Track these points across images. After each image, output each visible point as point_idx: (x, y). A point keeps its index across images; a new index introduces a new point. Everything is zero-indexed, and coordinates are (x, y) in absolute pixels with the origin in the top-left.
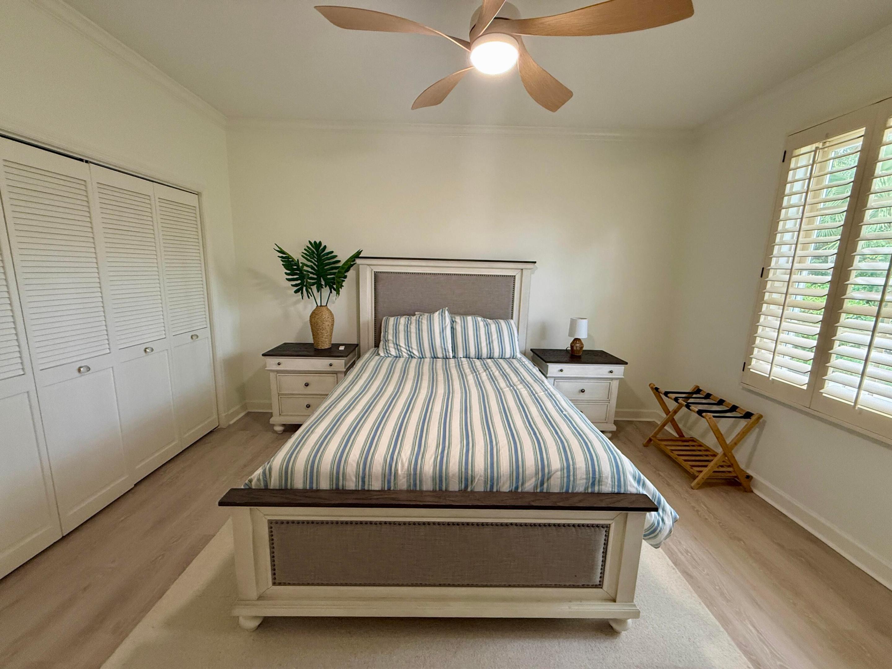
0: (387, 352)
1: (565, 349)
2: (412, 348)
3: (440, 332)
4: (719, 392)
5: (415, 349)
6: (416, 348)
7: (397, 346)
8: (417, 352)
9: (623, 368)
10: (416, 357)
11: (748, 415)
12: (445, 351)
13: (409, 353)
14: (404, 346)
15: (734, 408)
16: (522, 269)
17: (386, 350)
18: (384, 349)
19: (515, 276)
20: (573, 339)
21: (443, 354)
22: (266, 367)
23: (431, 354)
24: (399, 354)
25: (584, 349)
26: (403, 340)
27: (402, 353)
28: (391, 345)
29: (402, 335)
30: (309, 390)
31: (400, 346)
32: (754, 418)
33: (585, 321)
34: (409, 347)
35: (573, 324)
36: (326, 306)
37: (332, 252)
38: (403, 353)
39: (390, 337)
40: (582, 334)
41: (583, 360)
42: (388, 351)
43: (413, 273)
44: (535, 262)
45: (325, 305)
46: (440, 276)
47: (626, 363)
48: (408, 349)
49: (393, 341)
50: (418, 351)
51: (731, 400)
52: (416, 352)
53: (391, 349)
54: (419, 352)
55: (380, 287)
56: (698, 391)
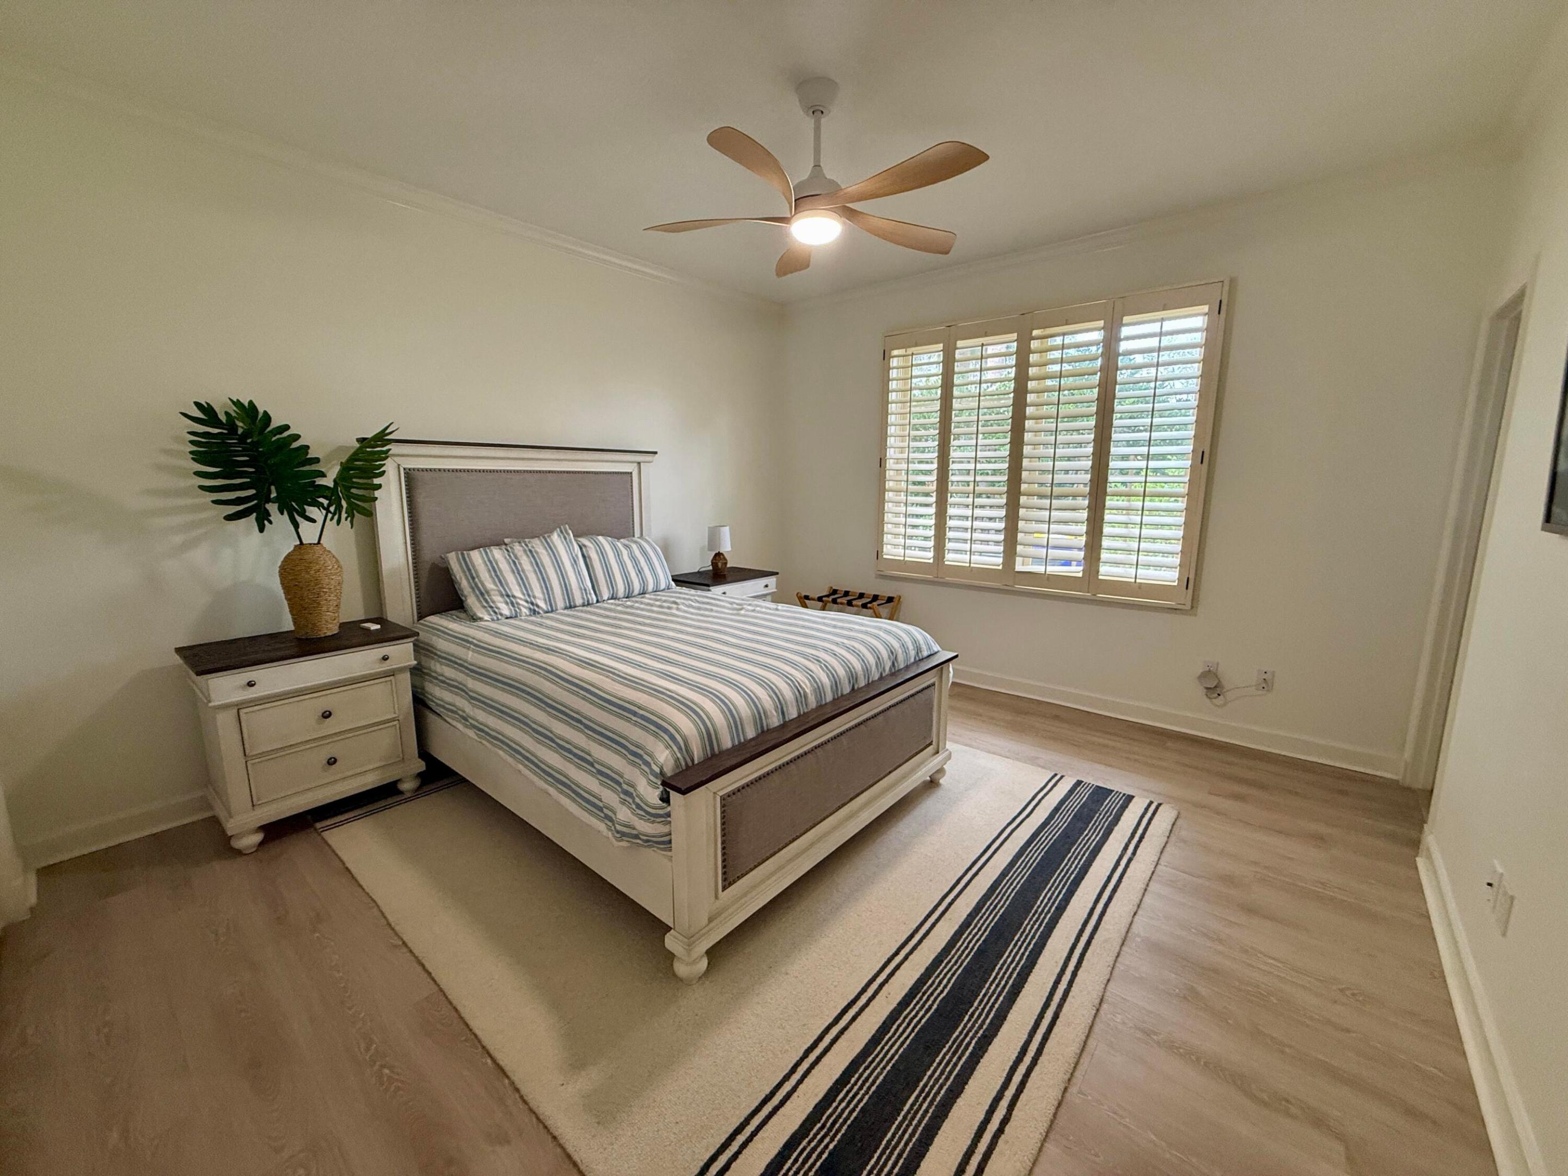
0: (495, 613)
1: (696, 571)
2: (535, 597)
3: (572, 565)
4: (856, 588)
5: (539, 599)
6: (541, 596)
7: (509, 597)
8: (543, 602)
9: (775, 579)
10: (541, 612)
11: (890, 600)
12: (586, 594)
13: (532, 607)
14: (522, 596)
15: (875, 598)
16: (639, 463)
17: (491, 607)
18: (484, 607)
19: (631, 473)
20: (713, 554)
21: (583, 599)
22: (210, 701)
23: (565, 602)
24: (515, 610)
25: (728, 566)
26: (517, 587)
27: (520, 610)
28: (497, 598)
29: (511, 579)
30: (331, 726)
31: (514, 597)
32: (896, 600)
33: (727, 528)
34: (529, 596)
35: (713, 536)
36: (319, 543)
37: (287, 427)
38: (522, 608)
39: (490, 585)
40: (726, 547)
41: (729, 579)
42: (497, 610)
43: (480, 471)
44: (656, 453)
45: (316, 542)
46: (526, 474)
47: (777, 573)
48: (529, 600)
49: (499, 591)
50: (545, 600)
51: (872, 591)
52: (542, 604)
53: (500, 605)
54: (546, 603)
55: (421, 499)
56: (835, 592)
